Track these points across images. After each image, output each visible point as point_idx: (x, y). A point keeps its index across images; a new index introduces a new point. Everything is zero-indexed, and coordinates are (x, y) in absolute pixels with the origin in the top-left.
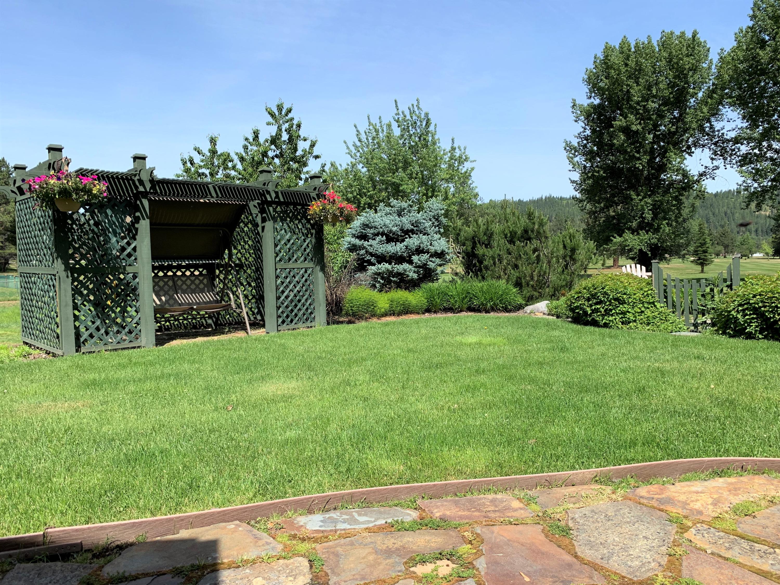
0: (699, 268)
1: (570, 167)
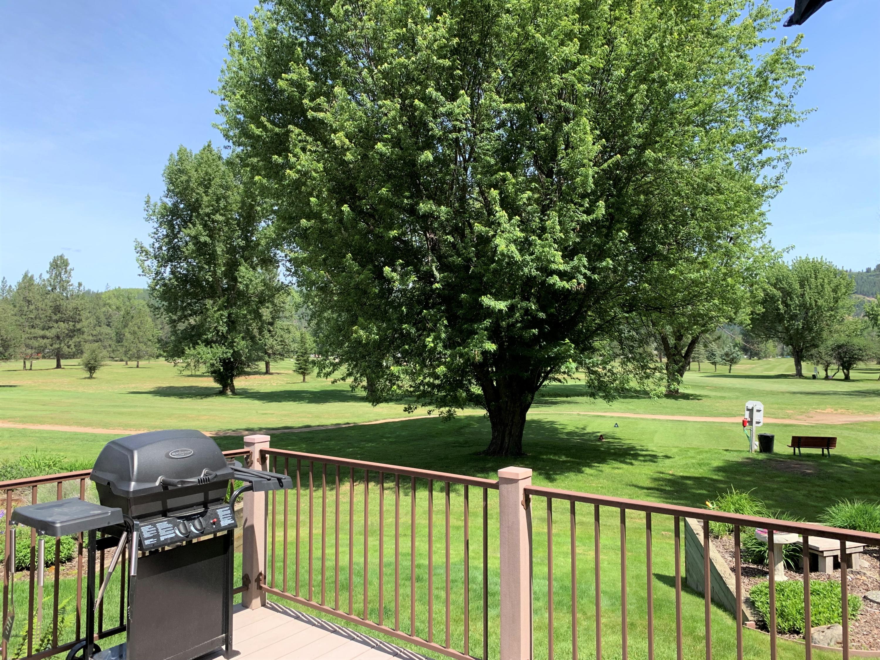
0: (301, 377)
1: (140, 271)
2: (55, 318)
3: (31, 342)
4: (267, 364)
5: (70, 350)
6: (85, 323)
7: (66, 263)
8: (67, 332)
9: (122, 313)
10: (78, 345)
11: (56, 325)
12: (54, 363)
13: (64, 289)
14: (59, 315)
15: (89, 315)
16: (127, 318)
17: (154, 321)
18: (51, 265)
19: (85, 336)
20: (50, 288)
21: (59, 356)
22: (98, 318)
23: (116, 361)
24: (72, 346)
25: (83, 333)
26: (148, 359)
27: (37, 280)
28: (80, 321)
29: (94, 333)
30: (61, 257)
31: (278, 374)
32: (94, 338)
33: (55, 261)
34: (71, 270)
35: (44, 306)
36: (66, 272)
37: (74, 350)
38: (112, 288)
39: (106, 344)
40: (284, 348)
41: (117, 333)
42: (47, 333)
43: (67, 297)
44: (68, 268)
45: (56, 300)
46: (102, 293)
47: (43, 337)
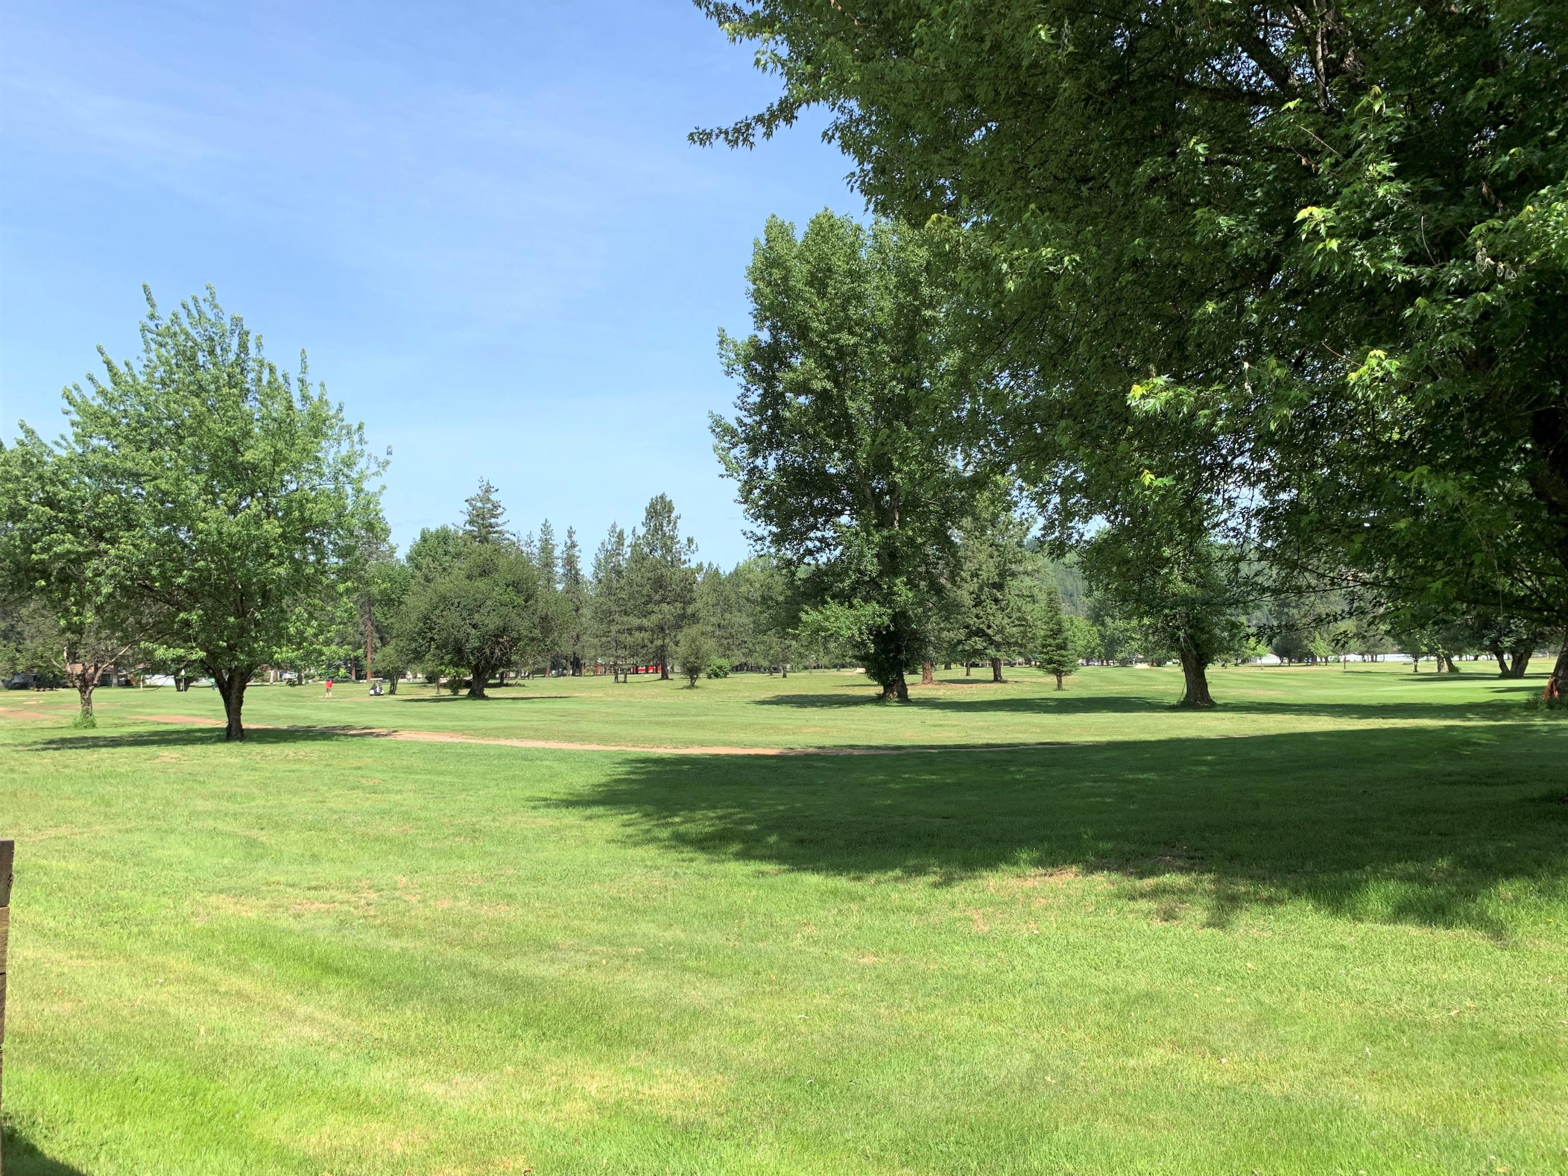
0: (1053, 679)
2: (655, 597)
3: (622, 638)
4: (995, 663)
7: (669, 508)
8: (673, 619)
13: (668, 549)
14: (661, 592)
18: (648, 512)
20: (646, 550)
21: (664, 659)
25: (698, 621)
30: (662, 497)
31: (1018, 682)
33: (653, 505)
34: (677, 518)
35: (639, 579)
36: (669, 522)
40: (1023, 632)
42: (645, 622)
43: (672, 562)
44: (673, 515)
45: (655, 569)
47: (640, 629)
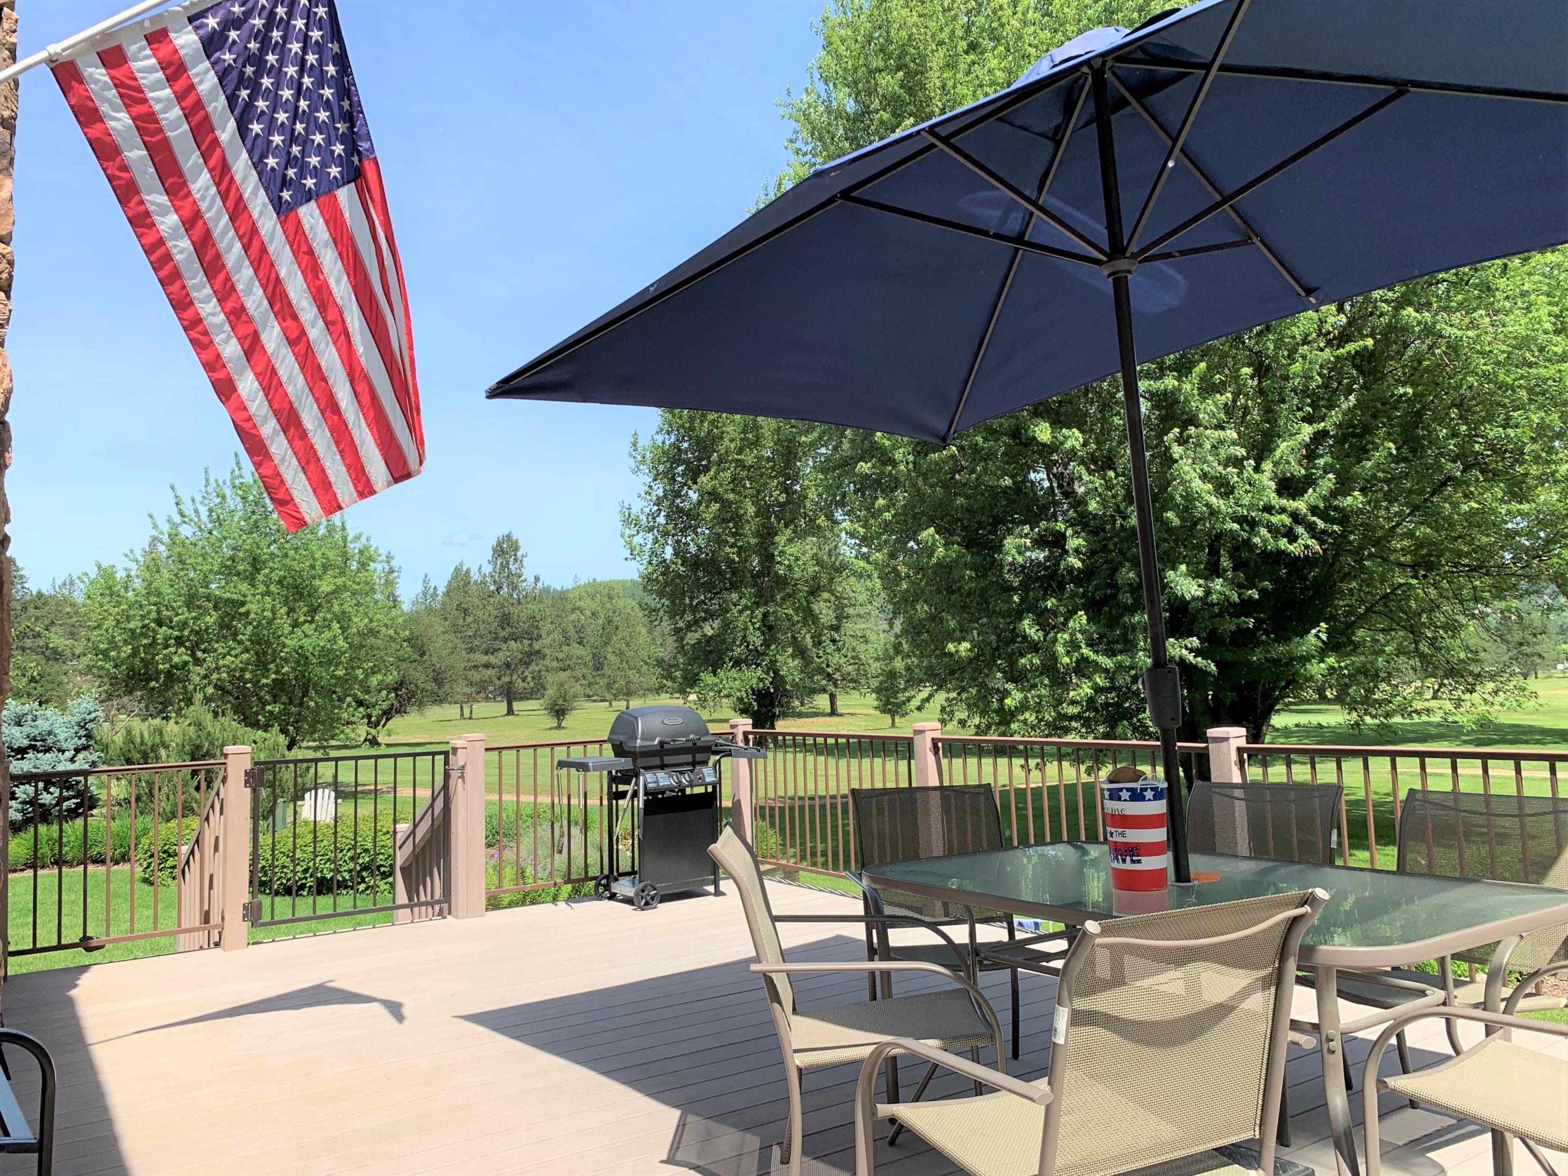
0: (888, 718)
2: (502, 634)
3: (470, 675)
4: (833, 698)
5: (526, 685)
6: (546, 641)
7: (515, 547)
8: (520, 656)
9: (600, 622)
10: (537, 677)
11: (504, 646)
12: (503, 707)
13: (515, 587)
14: (508, 629)
15: (552, 627)
16: (609, 628)
17: (650, 632)
18: (495, 550)
19: (547, 662)
20: (492, 588)
21: (510, 695)
22: (565, 631)
23: (595, 701)
24: (529, 679)
25: (544, 657)
26: (644, 695)
27: (475, 576)
28: (539, 637)
29: (560, 656)
30: (508, 536)
31: (852, 714)
32: (561, 665)
33: (499, 544)
34: (523, 556)
35: (486, 616)
36: (516, 560)
37: (532, 684)
38: (583, 581)
39: (578, 673)
40: (858, 670)
41: (594, 655)
42: (492, 659)
43: (519, 600)
44: (519, 554)
45: (503, 606)
46: (568, 590)
47: (487, 666)
